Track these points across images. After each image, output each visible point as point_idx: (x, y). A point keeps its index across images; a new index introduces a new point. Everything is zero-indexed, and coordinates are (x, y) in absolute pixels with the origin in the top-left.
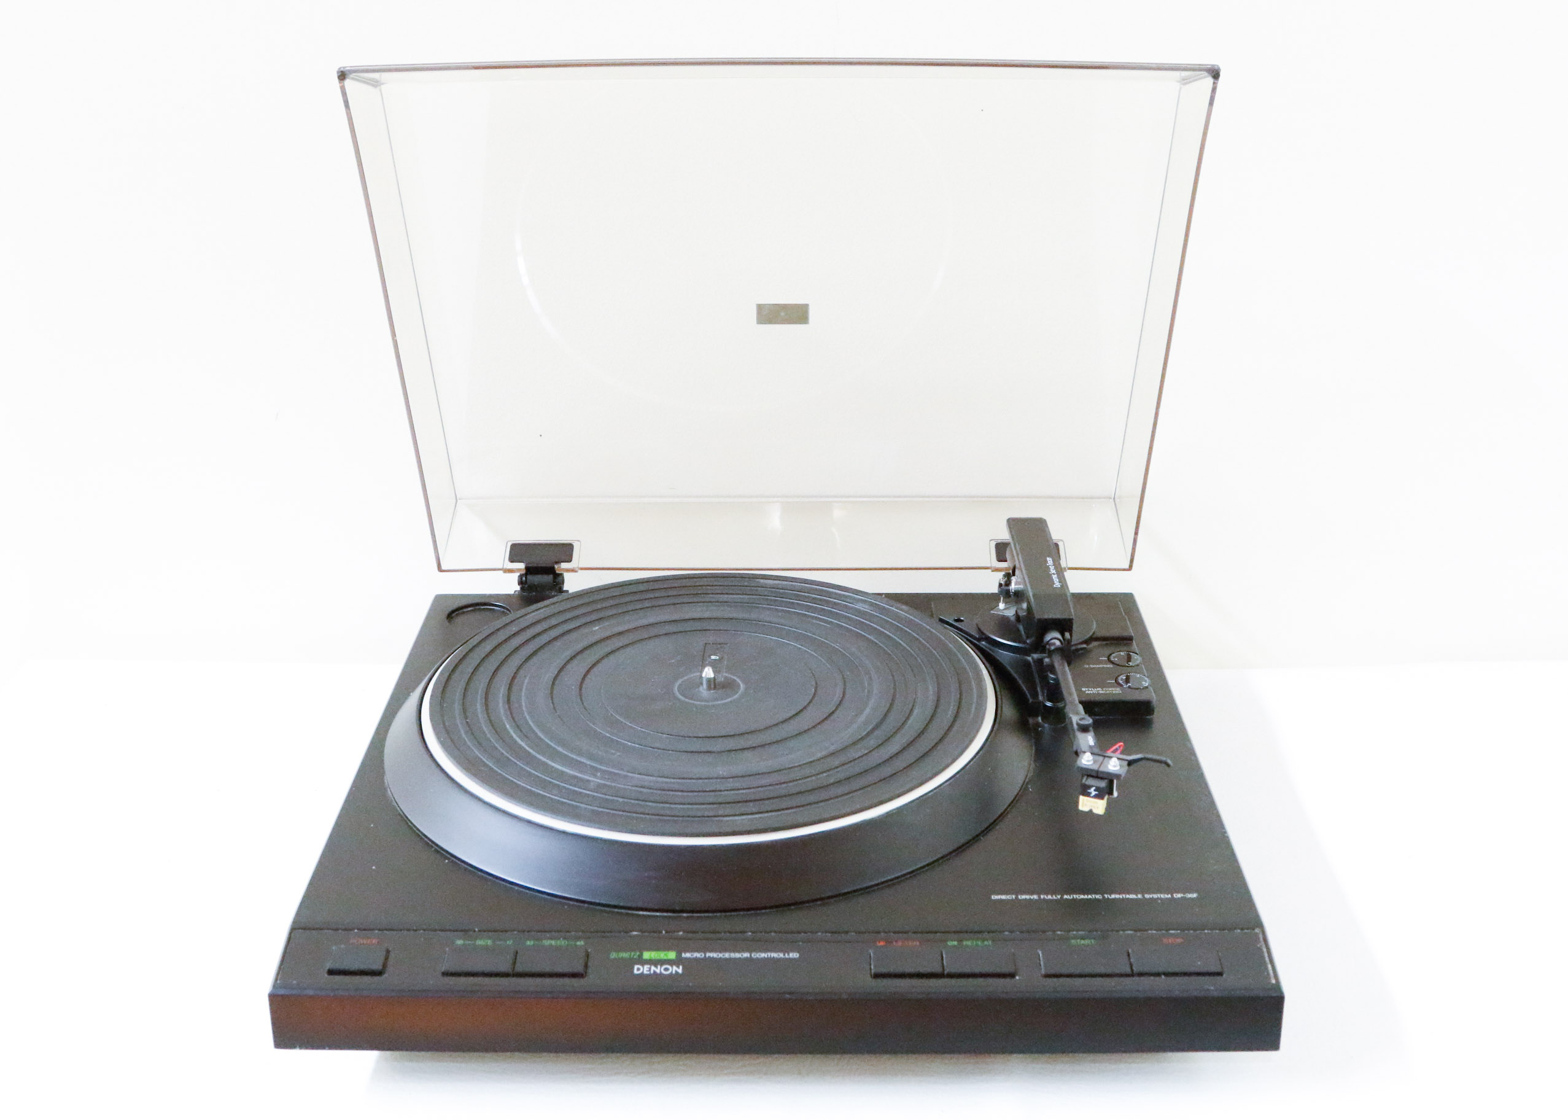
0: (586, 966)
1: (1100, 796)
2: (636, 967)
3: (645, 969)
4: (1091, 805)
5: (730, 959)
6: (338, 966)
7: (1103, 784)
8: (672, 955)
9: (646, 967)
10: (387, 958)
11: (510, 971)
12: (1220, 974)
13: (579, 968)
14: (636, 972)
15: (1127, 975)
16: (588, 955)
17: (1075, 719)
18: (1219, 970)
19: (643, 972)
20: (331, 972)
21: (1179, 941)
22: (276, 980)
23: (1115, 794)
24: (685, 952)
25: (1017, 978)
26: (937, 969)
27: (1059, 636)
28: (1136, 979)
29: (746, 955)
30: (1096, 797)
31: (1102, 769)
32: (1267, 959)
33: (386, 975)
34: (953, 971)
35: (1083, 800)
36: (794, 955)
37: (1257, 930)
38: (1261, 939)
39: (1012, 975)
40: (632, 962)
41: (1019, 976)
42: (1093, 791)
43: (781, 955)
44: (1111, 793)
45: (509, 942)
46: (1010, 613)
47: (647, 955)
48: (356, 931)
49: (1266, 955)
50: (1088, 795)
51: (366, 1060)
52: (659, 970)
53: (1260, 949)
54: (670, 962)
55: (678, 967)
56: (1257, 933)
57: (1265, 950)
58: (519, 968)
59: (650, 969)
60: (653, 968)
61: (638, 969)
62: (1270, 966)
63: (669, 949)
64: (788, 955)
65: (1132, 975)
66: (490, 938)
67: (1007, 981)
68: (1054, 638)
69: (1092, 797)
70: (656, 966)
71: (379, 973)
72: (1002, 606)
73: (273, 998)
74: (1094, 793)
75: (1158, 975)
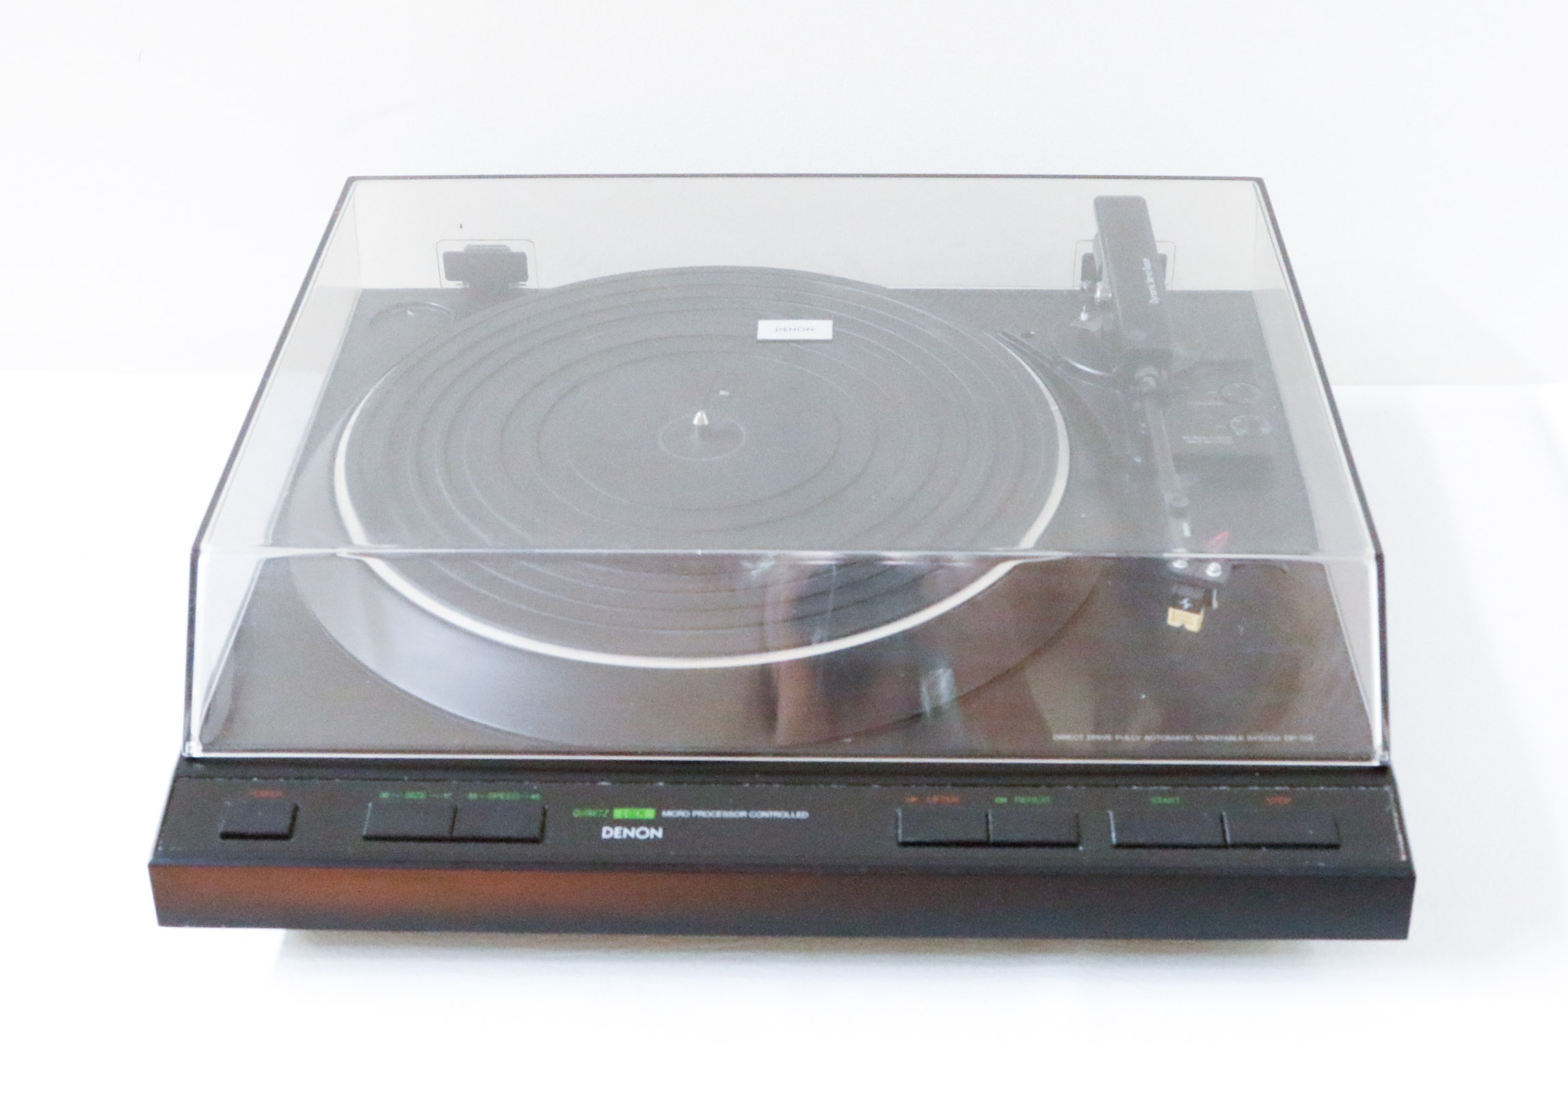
0: (543, 828)
1: (1194, 609)
2: (605, 829)
3: (616, 833)
4: (1184, 619)
5: (722, 820)
6: (235, 828)
7: (1198, 595)
8: (649, 813)
9: (618, 829)
10: (294, 818)
11: (446, 834)
12: (1335, 846)
13: (534, 831)
14: (604, 836)
15: (1218, 847)
16: (544, 814)
17: (1168, 497)
18: (1333, 839)
19: (613, 836)
20: (226, 836)
21: (1287, 800)
22: (157, 846)
23: (1215, 604)
24: (667, 808)
25: (1081, 848)
26: (980, 836)
27: (1153, 371)
28: (1230, 851)
29: (743, 814)
30: (1189, 610)
31: (1198, 575)
32: (1397, 827)
33: (293, 840)
34: (1000, 838)
35: (1173, 613)
36: (802, 815)
37: (1387, 788)
38: (1392, 799)
39: (1074, 845)
40: (599, 823)
41: (1082, 846)
42: (1186, 603)
43: (786, 815)
44: (1209, 603)
45: (446, 796)
46: (1094, 327)
47: (619, 813)
48: (255, 779)
49: (1396, 821)
50: (1181, 607)
51: (272, 939)
52: (634, 833)
53: (1390, 814)
54: (649, 823)
55: (657, 829)
56: (1386, 792)
57: (1395, 815)
58: (461, 830)
59: (622, 831)
60: (626, 831)
61: (608, 832)
62: (1400, 837)
63: (646, 806)
64: (795, 814)
65: (1224, 846)
66: (421, 789)
67: (1069, 852)
68: (1147, 376)
69: (1185, 610)
70: (630, 828)
71: (285, 837)
72: (1084, 316)
73: (153, 867)
74: (1187, 605)
75: (1258, 846)
